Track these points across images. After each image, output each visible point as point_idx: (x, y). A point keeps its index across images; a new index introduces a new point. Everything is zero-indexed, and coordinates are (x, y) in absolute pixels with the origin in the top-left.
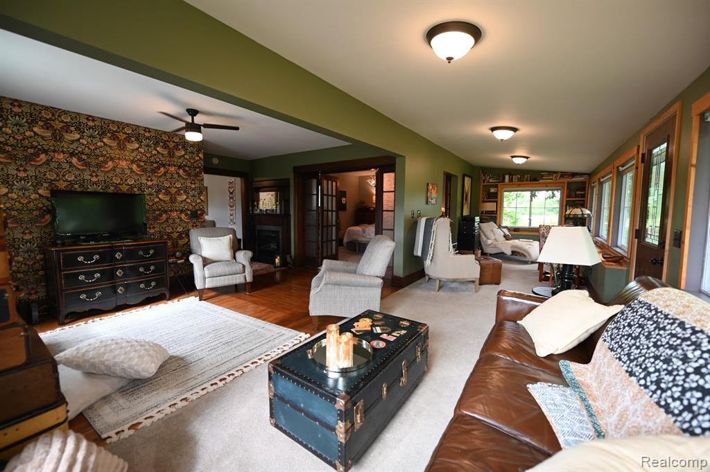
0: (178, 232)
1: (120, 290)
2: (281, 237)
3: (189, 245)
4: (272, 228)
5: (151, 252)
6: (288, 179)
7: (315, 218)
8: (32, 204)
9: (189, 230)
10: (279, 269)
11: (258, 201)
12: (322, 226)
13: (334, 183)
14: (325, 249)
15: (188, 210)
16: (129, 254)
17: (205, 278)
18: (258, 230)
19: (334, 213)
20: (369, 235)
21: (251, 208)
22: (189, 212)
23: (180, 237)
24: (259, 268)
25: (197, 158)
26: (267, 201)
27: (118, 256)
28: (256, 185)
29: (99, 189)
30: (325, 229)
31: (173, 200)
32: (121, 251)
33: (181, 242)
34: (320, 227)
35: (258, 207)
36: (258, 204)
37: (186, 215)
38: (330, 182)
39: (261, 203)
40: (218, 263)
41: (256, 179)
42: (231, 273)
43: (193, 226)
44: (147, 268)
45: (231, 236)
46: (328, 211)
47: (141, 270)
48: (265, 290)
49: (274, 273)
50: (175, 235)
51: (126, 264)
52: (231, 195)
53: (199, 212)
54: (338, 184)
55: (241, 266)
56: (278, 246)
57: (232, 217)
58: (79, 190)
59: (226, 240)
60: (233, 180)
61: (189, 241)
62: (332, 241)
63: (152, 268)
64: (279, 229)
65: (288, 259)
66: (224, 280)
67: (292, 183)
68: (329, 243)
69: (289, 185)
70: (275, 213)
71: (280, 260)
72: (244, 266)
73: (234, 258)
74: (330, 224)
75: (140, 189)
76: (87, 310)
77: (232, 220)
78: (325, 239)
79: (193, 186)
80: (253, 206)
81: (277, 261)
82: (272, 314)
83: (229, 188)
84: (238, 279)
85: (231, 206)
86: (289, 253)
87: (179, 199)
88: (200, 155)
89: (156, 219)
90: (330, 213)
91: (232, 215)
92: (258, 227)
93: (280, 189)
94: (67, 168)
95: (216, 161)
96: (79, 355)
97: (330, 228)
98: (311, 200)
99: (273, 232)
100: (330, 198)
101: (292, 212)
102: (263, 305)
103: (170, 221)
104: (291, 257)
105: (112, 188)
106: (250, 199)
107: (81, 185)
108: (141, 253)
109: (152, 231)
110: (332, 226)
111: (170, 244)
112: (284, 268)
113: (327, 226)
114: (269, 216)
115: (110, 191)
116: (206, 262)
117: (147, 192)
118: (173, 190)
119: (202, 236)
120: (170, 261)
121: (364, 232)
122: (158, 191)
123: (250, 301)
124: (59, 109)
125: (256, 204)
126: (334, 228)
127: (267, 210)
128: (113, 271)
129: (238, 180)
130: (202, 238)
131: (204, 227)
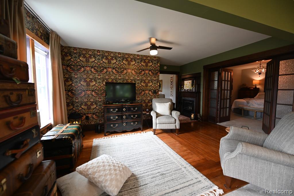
0: (148, 100)
1: (124, 124)
2: (195, 104)
3: (152, 106)
4: (190, 99)
5: (136, 109)
6: (200, 73)
7: (216, 94)
8: (101, 88)
9: (152, 99)
10: (193, 121)
11: (183, 85)
12: (221, 99)
13: (229, 73)
14: (222, 113)
15: (152, 90)
16: (128, 109)
17: (156, 124)
18: (183, 100)
19: (229, 92)
20: (253, 105)
21: (180, 89)
22: (153, 91)
23: (149, 102)
24: (183, 119)
25: (157, 66)
26: (188, 85)
27: (124, 110)
28: (183, 77)
29: (121, 82)
30: (222, 101)
31: (147, 86)
32: (125, 108)
33: (149, 104)
34: (219, 99)
35: (183, 88)
36: (183, 87)
37: (152, 92)
38: (227, 73)
39: (185, 86)
40: (163, 116)
41: (183, 75)
42: (169, 123)
43: (154, 97)
44: (134, 116)
45: (170, 103)
46: (225, 90)
47: (132, 116)
48: (186, 134)
49: (190, 123)
50: (147, 101)
51: (127, 113)
52: (172, 83)
53: (157, 91)
54: (232, 74)
55: (174, 120)
56: (193, 108)
57: (171, 93)
58: (115, 82)
59: (167, 105)
60: (173, 76)
61: (152, 104)
62: (226, 108)
63: (136, 116)
64: (194, 99)
65: (199, 116)
66: (165, 126)
67: (202, 75)
68: (225, 109)
69: (201, 76)
70: (192, 91)
71: (194, 116)
72: (175, 120)
73: (171, 114)
74: (225, 98)
75: (135, 81)
76: (113, 131)
77: (171, 94)
78: (222, 107)
79: (155, 79)
80: (181, 88)
81: (192, 116)
82: (191, 156)
83: (171, 80)
84: (172, 127)
85: (171, 88)
86: (199, 113)
87: (149, 85)
88: (158, 64)
89: (140, 94)
90: (226, 91)
91: (171, 92)
92: (183, 98)
93: (195, 79)
94: (112, 74)
95: (165, 68)
96: (86, 170)
97: (225, 100)
98: (213, 84)
99: (191, 101)
100: (226, 82)
101: (202, 91)
102: (185, 146)
103: (145, 95)
104: (200, 115)
105: (125, 81)
106: (180, 84)
107: (116, 81)
108: (132, 109)
109: (138, 99)
110: (227, 99)
111: (144, 105)
112: (196, 121)
113: (224, 99)
114: (188, 93)
115: (125, 82)
116: (158, 115)
117: (137, 82)
118: (147, 81)
119: (157, 102)
120: (144, 113)
121: (248, 103)
122: (141, 82)
123: (178, 141)
124: (110, 51)
125: (182, 87)
126: (228, 100)
127: (188, 90)
128: (122, 116)
129: (175, 75)
130: (157, 103)
131: (159, 98)
